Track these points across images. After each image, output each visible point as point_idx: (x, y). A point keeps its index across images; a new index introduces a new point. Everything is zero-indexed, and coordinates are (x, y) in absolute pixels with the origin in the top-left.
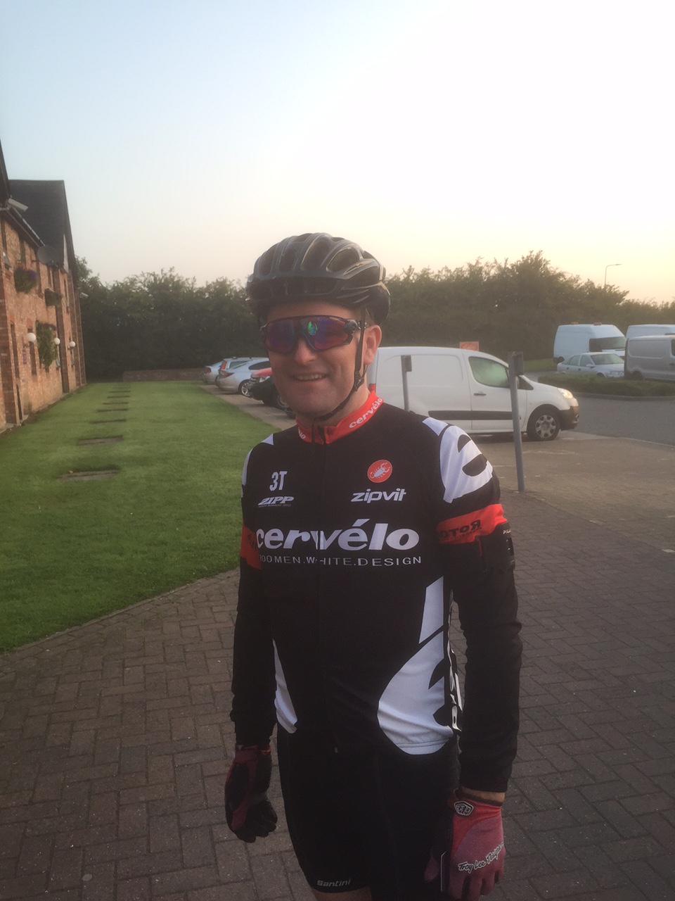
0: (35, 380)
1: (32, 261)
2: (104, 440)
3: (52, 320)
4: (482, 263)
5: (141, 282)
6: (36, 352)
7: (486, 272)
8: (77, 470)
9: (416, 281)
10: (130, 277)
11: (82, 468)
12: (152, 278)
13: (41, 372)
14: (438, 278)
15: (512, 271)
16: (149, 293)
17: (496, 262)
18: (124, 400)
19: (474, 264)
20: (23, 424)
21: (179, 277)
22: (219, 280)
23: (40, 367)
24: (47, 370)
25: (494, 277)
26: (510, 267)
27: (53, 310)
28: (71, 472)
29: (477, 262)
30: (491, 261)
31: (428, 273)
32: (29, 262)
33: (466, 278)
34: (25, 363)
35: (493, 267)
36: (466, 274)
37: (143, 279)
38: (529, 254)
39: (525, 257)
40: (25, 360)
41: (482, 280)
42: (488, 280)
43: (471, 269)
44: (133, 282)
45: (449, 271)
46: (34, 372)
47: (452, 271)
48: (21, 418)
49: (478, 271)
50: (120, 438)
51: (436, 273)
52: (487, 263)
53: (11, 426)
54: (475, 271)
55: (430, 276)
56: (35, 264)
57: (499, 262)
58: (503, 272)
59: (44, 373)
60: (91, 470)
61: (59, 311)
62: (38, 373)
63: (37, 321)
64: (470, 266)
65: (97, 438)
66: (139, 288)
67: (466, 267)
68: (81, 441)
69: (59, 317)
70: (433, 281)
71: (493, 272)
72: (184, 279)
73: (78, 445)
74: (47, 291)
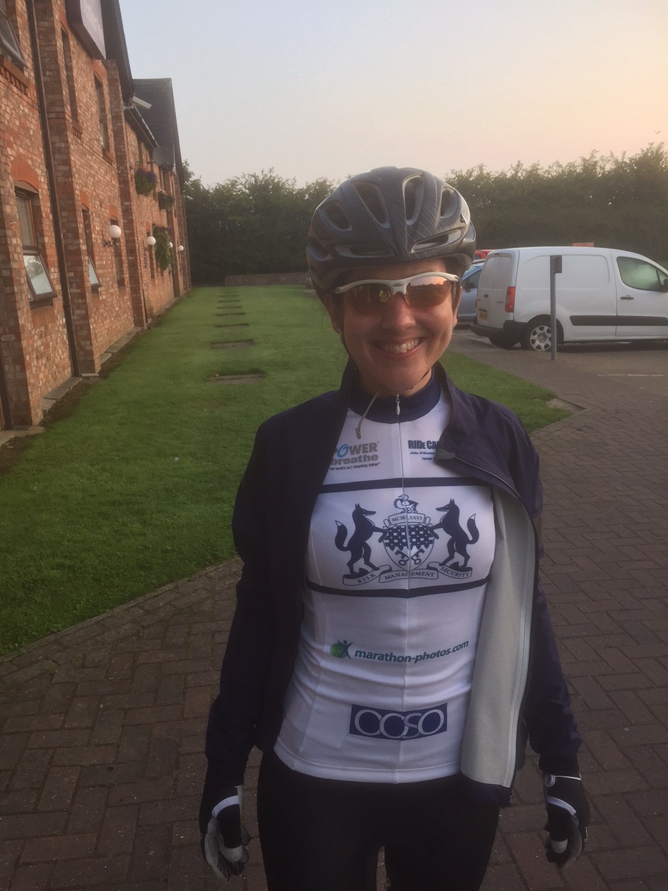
0: (154, 284)
1: (148, 163)
2: (234, 344)
3: (165, 223)
4: (597, 157)
5: (241, 184)
6: (154, 256)
7: (601, 166)
8: (222, 374)
9: (525, 178)
10: (231, 179)
11: (227, 372)
12: (253, 179)
13: (158, 275)
14: (549, 174)
15: (629, 165)
16: (249, 195)
17: (612, 155)
18: (236, 304)
19: (588, 158)
20: (149, 328)
21: (279, 178)
22: (319, 181)
23: (157, 272)
24: (162, 275)
25: (609, 172)
26: (628, 162)
27: (164, 213)
28: (218, 375)
29: (592, 156)
30: (607, 155)
31: (537, 169)
32: (145, 164)
33: (579, 174)
34: (146, 267)
35: (609, 161)
36: (579, 170)
37: (243, 181)
38: (649, 147)
39: (645, 150)
40: (146, 263)
41: (596, 176)
42: (602, 175)
43: (585, 164)
44: (234, 184)
45: (560, 166)
46: (153, 277)
47: (564, 166)
48: (147, 322)
49: (592, 166)
50: (250, 342)
51: (546, 168)
52: (602, 157)
53: (139, 329)
54: (589, 167)
55: (539, 172)
56: (150, 165)
57: (615, 155)
58: (620, 167)
59: (160, 277)
60: (235, 373)
61: (169, 213)
62: (156, 277)
63: (153, 225)
64: (584, 160)
65: (228, 342)
66: (241, 190)
67: (579, 162)
68: (214, 345)
69: (170, 221)
70: (543, 177)
71: (609, 167)
72: (284, 181)
73: (212, 348)
74: (160, 194)
